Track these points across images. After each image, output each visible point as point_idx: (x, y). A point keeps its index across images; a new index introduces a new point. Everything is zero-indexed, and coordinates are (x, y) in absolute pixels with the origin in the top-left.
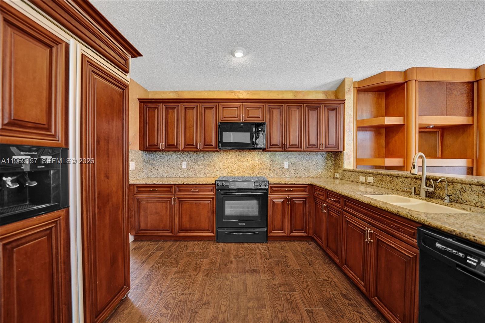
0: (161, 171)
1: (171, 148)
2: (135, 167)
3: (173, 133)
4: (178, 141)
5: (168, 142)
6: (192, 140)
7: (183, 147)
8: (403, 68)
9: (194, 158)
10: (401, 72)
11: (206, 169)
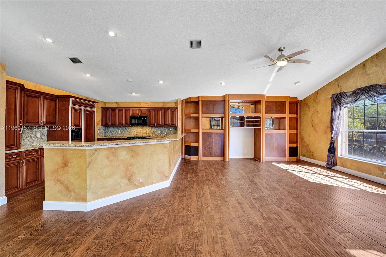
0: (110, 134)
1: (113, 125)
2: (100, 132)
3: (114, 119)
4: (116, 123)
5: (112, 123)
6: (121, 122)
7: (117, 125)
8: (197, 96)
9: (123, 129)
10: (197, 97)
11: (128, 133)
